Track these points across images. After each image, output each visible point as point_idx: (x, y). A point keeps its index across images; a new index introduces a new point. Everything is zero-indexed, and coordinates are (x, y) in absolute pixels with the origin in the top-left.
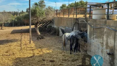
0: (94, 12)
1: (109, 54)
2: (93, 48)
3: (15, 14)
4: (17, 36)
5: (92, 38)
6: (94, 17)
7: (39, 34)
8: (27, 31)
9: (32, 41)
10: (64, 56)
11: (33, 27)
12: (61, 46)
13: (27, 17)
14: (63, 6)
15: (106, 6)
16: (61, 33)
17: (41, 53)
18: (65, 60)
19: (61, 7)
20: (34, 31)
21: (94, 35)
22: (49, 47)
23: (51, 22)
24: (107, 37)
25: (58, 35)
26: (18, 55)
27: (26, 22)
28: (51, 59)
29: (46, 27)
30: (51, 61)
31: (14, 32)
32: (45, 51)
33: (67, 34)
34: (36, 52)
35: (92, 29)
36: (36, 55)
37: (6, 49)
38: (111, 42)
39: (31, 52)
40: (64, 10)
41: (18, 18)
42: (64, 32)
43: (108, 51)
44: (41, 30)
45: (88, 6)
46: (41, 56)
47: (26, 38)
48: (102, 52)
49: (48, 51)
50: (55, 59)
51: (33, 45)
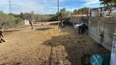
0: (93, 13)
1: (101, 35)
2: (91, 32)
3: (51, 15)
4: (52, 26)
5: (91, 27)
6: (93, 16)
7: (63, 25)
8: (57, 24)
9: (59, 29)
10: (75, 36)
11: (60, 21)
12: (74, 31)
13: (57, 17)
14: (75, 10)
15: (99, 10)
16: (74, 24)
17: (64, 34)
18: (76, 38)
19: (74, 11)
20: (60, 24)
21: (92, 25)
22: (68, 32)
23: (69, 19)
24: (100, 26)
25: (72, 26)
26: (53, 35)
27: (56, 19)
28: (69, 37)
29: (66, 22)
30: (69, 38)
31: (51, 24)
32: (66, 33)
33: (77, 25)
34: (62, 34)
35: (91, 22)
36: (62, 35)
37: (48, 32)
38: (102, 29)
39: (59, 34)
40: (76, 12)
41: (52, 18)
42: (75, 24)
43: (100, 34)
44: (64, 23)
45: (89, 10)
46: (64, 36)
47: (56, 27)
48: (97, 34)
49: (67, 34)
50: (71, 37)
51: (60, 30)
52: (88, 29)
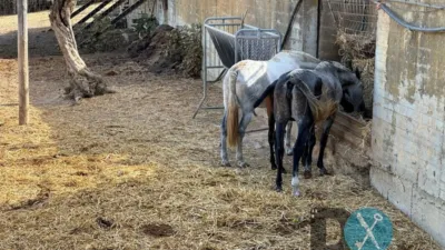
5: (403, 90)
7: (79, 63)
10: (227, 198)
12: (212, 142)
16: (212, 57)
17: (90, 183)
18: (238, 225)
20: (45, 48)
21: (413, 75)
25: (196, 73)
28: (153, 218)
29: (120, 23)
34: (61, 174)
36: (59, 190)
39: (30, 173)
42: (229, 55)
44: (90, 41)
49: (133, 173)
50: (173, 219)
52: (368, 114)
